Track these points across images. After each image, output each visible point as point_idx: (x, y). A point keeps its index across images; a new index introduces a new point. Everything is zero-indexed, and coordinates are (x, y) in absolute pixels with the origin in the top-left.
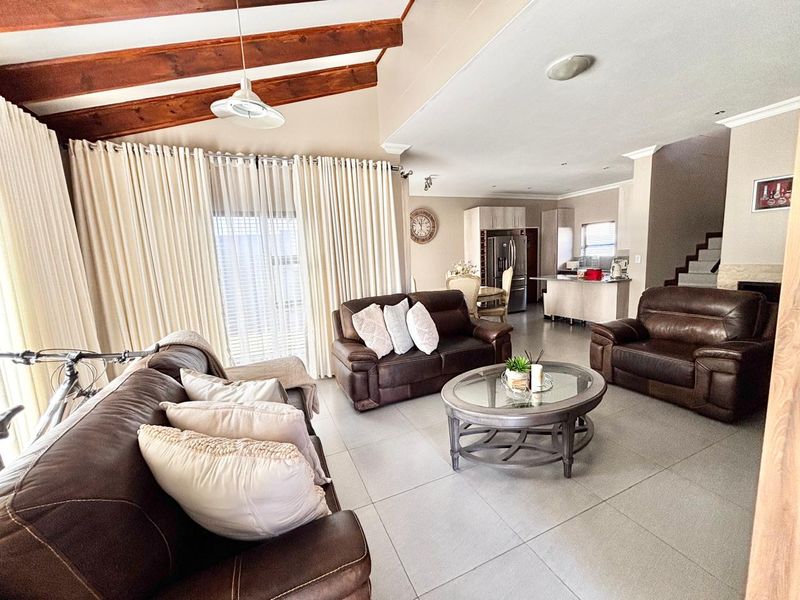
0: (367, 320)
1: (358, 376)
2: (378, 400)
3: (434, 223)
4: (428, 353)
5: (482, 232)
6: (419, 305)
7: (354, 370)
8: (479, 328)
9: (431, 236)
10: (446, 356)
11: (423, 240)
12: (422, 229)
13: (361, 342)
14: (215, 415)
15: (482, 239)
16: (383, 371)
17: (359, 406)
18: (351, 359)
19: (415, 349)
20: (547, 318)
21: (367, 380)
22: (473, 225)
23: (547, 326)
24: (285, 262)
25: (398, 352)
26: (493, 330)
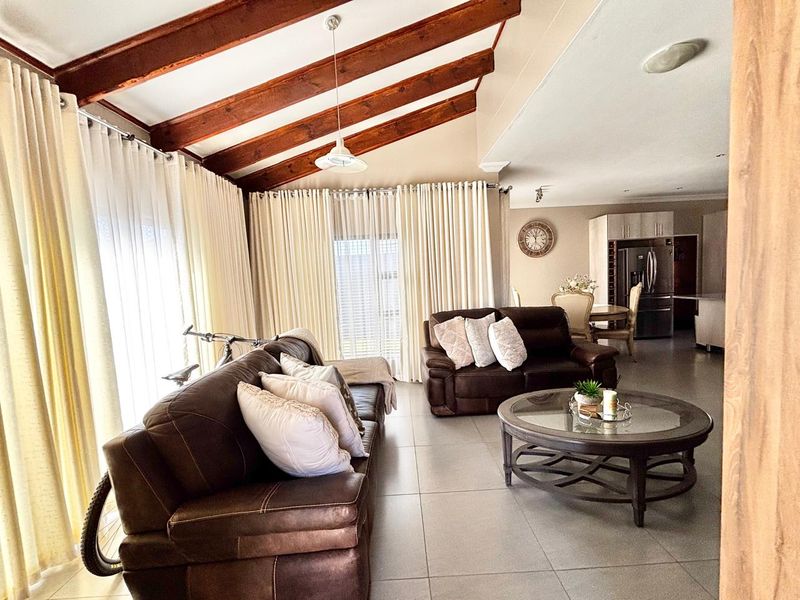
0: (447, 332)
1: (436, 382)
2: (455, 407)
3: (550, 236)
4: (509, 369)
5: (610, 244)
6: (507, 320)
7: (432, 375)
8: (579, 349)
9: (547, 249)
10: (529, 375)
11: (538, 254)
12: (536, 241)
13: (442, 352)
14: (286, 385)
15: (610, 252)
16: (458, 380)
17: (436, 410)
18: (429, 365)
19: (496, 364)
20: (702, 349)
21: (443, 387)
22: (599, 237)
23: (700, 357)
24: (387, 276)
25: (478, 365)
26: (594, 353)
